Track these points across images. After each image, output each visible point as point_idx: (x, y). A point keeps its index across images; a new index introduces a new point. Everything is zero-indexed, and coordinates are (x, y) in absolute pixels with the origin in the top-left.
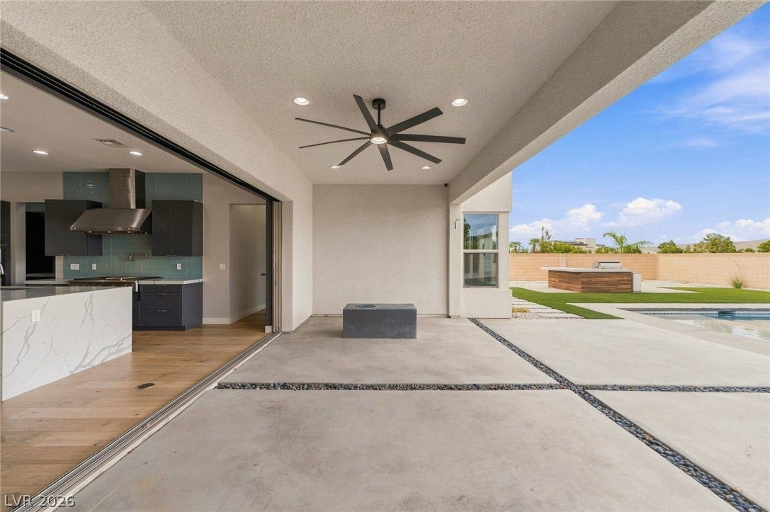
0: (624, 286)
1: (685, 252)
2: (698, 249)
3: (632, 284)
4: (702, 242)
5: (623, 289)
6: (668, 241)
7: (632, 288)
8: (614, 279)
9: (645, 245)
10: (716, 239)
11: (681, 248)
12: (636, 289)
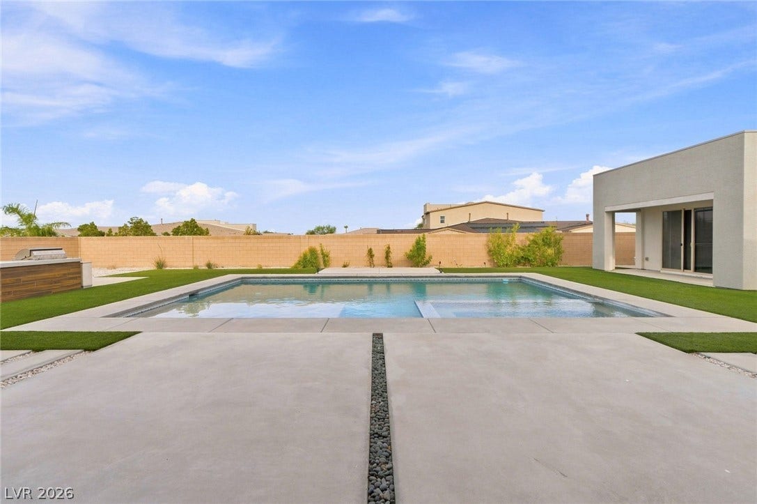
0: (71, 282)
1: (108, 235)
2: (123, 231)
3: (80, 277)
4: (126, 225)
5: (68, 286)
6: (88, 223)
7: (81, 283)
8: (57, 273)
9: (62, 227)
10: (138, 223)
11: (103, 231)
12: (85, 283)
